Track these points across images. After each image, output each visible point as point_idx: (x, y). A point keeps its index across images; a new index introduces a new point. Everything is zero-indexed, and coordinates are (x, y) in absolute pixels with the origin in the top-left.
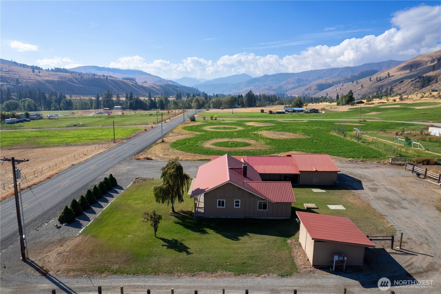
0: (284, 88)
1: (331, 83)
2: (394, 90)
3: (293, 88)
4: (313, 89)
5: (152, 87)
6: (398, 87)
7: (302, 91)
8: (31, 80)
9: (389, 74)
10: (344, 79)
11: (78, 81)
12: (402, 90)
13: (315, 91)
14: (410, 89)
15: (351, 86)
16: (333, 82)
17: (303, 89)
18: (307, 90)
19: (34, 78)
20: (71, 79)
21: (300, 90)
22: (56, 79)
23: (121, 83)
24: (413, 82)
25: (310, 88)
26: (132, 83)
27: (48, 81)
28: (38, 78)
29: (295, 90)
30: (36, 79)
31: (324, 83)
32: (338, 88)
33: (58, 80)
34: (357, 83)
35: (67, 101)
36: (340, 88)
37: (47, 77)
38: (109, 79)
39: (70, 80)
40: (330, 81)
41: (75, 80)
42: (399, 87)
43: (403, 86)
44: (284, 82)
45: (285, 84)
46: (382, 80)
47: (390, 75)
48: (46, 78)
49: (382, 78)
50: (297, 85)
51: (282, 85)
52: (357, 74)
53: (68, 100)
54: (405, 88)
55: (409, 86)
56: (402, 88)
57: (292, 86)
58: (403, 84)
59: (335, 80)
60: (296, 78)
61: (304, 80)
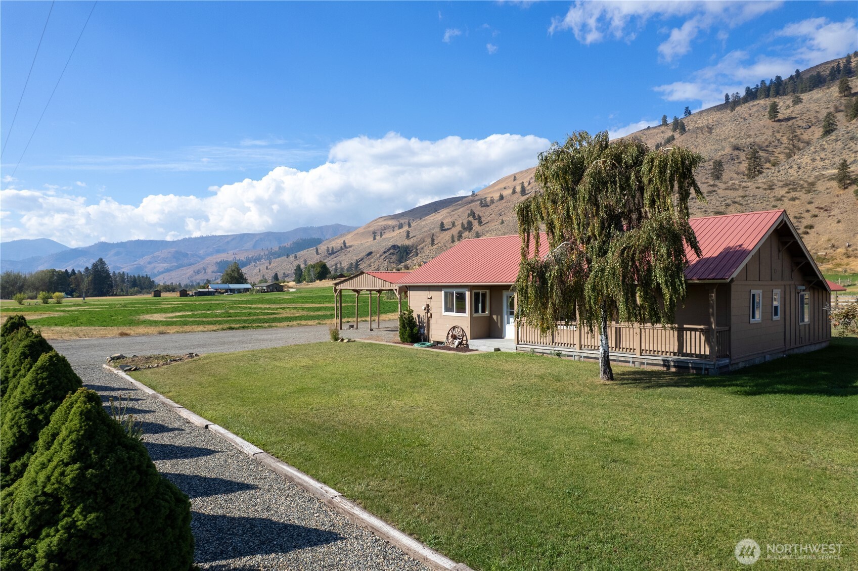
0: (146, 270)
1: (245, 260)
2: (361, 267)
3: (168, 270)
4: (209, 270)
6: (365, 263)
7: (188, 275)
9: (344, 243)
10: (267, 253)
12: (373, 267)
13: (214, 274)
14: (383, 265)
15: (285, 264)
16: (247, 259)
17: (189, 271)
18: (198, 272)
21: (184, 274)
24: (386, 254)
25: (204, 269)
29: (173, 274)
31: (231, 259)
32: (263, 268)
34: (296, 257)
36: (267, 267)
40: (242, 257)
42: (368, 263)
43: (373, 260)
44: (147, 258)
45: (150, 263)
46: (336, 252)
47: (347, 245)
49: (335, 250)
50: (176, 264)
51: (142, 263)
52: (289, 244)
54: (377, 263)
55: (381, 260)
56: (372, 264)
57: (166, 265)
58: (372, 258)
59: (250, 255)
60: (173, 250)
61: (188, 254)
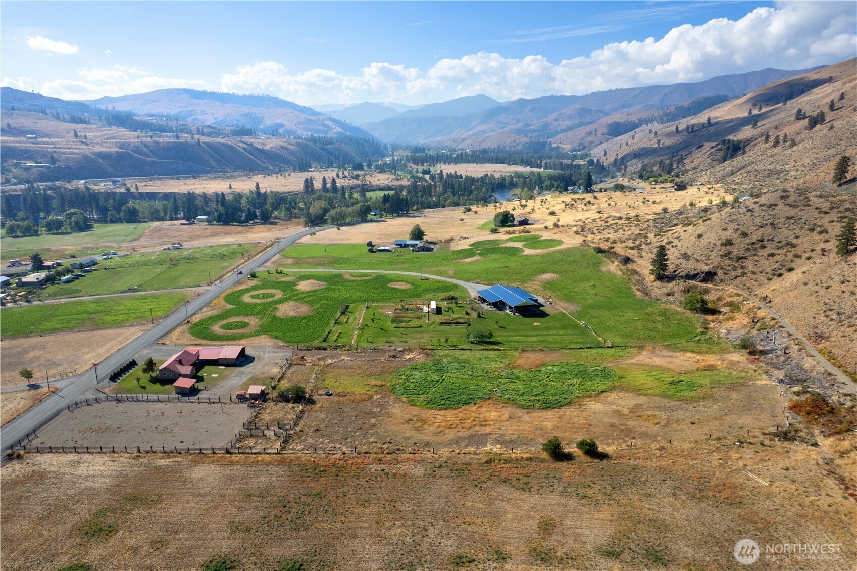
0: (552, 127)
1: (637, 122)
2: (685, 161)
3: (570, 129)
4: (600, 133)
5: (282, 147)
7: (580, 137)
8: (74, 156)
10: (661, 113)
11: (150, 150)
13: (604, 137)
14: (704, 162)
16: (640, 120)
17: (583, 131)
18: (589, 134)
19: (78, 151)
20: (137, 147)
21: (579, 135)
22: (115, 149)
23: (223, 148)
25: (596, 131)
26: (245, 146)
27: (100, 155)
28: (83, 149)
29: (570, 134)
30: (82, 151)
31: (622, 121)
33: (116, 152)
35: (129, 210)
37: (98, 146)
38: (203, 143)
39: (137, 149)
40: (635, 119)
41: (145, 149)
44: (554, 115)
45: (556, 120)
46: (696, 131)
48: (98, 149)
50: (577, 122)
51: (549, 120)
52: (688, 103)
53: (131, 208)
54: (701, 159)
55: (705, 157)
57: (568, 123)
59: (645, 115)
60: (578, 106)
61: (592, 110)
